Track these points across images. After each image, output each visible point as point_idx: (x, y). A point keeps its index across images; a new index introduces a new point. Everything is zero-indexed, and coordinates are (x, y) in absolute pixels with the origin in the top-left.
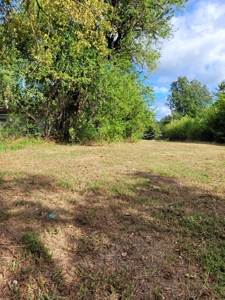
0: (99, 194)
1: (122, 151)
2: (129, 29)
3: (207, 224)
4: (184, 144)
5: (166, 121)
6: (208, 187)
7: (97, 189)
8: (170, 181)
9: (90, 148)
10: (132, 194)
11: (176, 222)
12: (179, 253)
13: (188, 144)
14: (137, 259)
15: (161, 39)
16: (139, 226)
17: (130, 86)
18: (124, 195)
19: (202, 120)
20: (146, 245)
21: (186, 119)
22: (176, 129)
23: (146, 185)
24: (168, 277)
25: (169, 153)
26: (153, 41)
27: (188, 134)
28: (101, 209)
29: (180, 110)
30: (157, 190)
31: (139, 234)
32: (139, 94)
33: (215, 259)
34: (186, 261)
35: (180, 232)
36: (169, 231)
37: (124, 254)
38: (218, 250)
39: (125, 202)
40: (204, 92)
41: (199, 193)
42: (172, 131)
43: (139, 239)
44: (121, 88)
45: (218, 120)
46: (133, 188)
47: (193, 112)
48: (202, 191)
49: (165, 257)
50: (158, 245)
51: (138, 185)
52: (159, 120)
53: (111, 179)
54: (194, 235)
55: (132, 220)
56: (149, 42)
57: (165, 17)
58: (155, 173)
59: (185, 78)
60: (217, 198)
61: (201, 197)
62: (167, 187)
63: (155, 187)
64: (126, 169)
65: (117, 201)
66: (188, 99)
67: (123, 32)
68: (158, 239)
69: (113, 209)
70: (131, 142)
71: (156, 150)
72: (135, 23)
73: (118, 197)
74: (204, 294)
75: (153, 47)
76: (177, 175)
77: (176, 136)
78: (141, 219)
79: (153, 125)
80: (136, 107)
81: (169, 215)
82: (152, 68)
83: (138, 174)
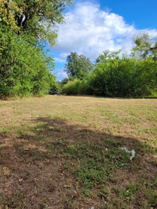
0: (6, 137)
1: (31, 103)
2: (33, 13)
3: (82, 149)
4: (76, 97)
5: (65, 82)
6: (85, 124)
7: (5, 133)
8: (62, 122)
9: (5, 102)
10: (32, 134)
11: (62, 150)
12: (62, 171)
13: (78, 97)
14: (30, 182)
15: (57, 24)
16: (35, 158)
17: (36, 55)
18: (27, 136)
19: (86, 81)
20: (39, 170)
21: (76, 80)
22: (71, 87)
23: (44, 126)
24: (52, 190)
25: (64, 104)
26: (52, 25)
27: (78, 91)
28: (6, 148)
29: (73, 74)
30: (52, 130)
31: (34, 163)
32: (44, 62)
33: (84, 172)
34: (66, 176)
35: (64, 157)
36: (56, 157)
37: (20, 180)
38: (87, 165)
39: (27, 141)
40: (88, 63)
41: (80, 129)
42: (68, 89)
43: (34, 166)
44: (29, 57)
45: (96, 81)
46: (34, 130)
47: (82, 76)
48: (82, 127)
49: (51, 177)
50: (47, 169)
51: (38, 127)
52: (60, 81)
53: (18, 125)
54: (73, 157)
55: (30, 153)
56: (50, 26)
57: (59, 9)
58: (52, 118)
59: (75, 53)
60: (90, 131)
61: (81, 131)
62: (58, 127)
63: (51, 127)
64: (31, 116)
65: (20, 140)
66: (78, 67)
67: (29, 15)
68: (47, 164)
69: (16, 147)
70: (39, 97)
71: (56, 102)
72: (37, 9)
73: (21, 138)
74: (74, 197)
75: (52, 29)
76: (67, 118)
77: (71, 92)
78: (37, 152)
79: (56, 85)
80: (41, 72)
81: (58, 146)
82: (52, 44)
83: (40, 119)
